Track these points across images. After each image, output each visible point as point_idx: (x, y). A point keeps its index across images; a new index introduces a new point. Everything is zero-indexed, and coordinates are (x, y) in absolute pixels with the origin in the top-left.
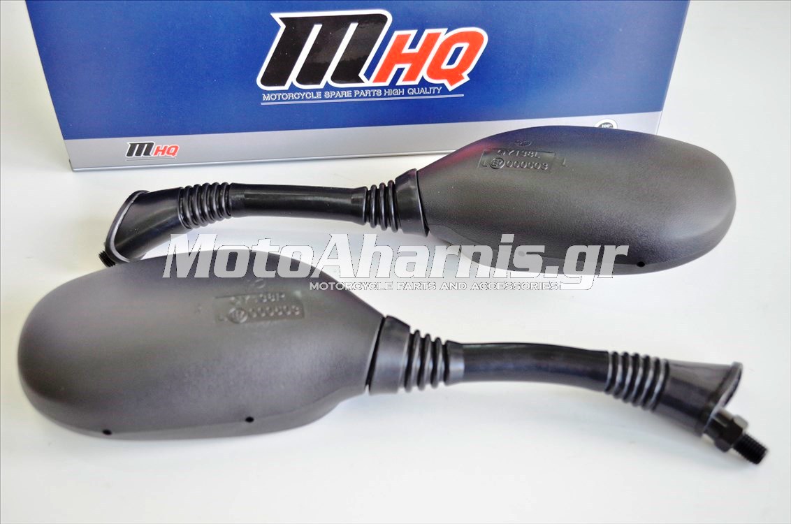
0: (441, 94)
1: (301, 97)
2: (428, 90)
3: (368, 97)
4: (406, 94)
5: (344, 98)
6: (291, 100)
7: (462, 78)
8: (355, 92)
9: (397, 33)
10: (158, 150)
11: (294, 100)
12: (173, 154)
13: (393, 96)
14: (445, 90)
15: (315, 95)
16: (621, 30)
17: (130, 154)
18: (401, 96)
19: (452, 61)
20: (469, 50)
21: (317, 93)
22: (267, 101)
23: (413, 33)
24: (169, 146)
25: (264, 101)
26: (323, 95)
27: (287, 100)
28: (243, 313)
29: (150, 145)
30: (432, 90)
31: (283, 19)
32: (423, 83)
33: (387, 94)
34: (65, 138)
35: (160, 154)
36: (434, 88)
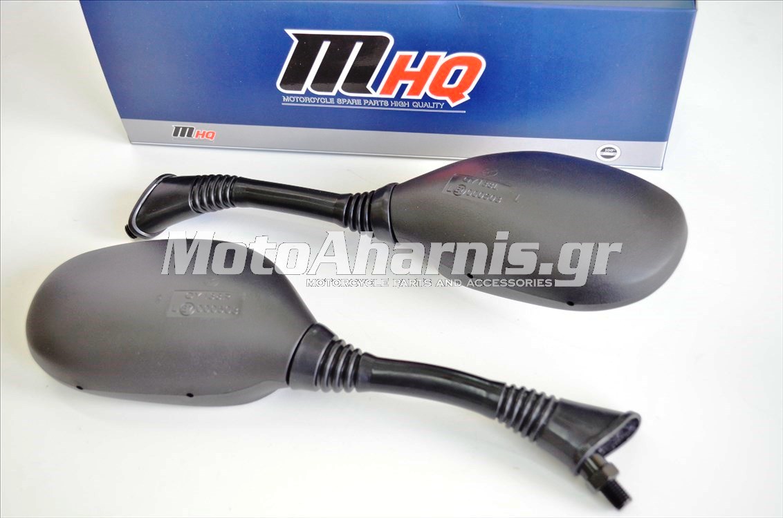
0: (444, 109)
1: (316, 101)
2: (432, 105)
4: (411, 107)
5: (354, 105)
6: (308, 103)
7: (463, 97)
8: (365, 101)
9: (399, 54)
10: (198, 134)
11: (311, 103)
12: (212, 138)
13: (399, 107)
14: (447, 106)
15: (329, 100)
16: (618, 65)
17: (176, 134)
18: (407, 107)
19: (452, 81)
20: (467, 73)
21: (331, 99)
22: (287, 102)
23: (414, 54)
24: (207, 132)
25: (285, 102)
26: (335, 101)
27: (304, 103)
29: (191, 130)
30: (435, 105)
31: (295, 35)
32: (426, 98)
33: (394, 105)
34: (122, 117)
35: (200, 137)
36: (437, 104)
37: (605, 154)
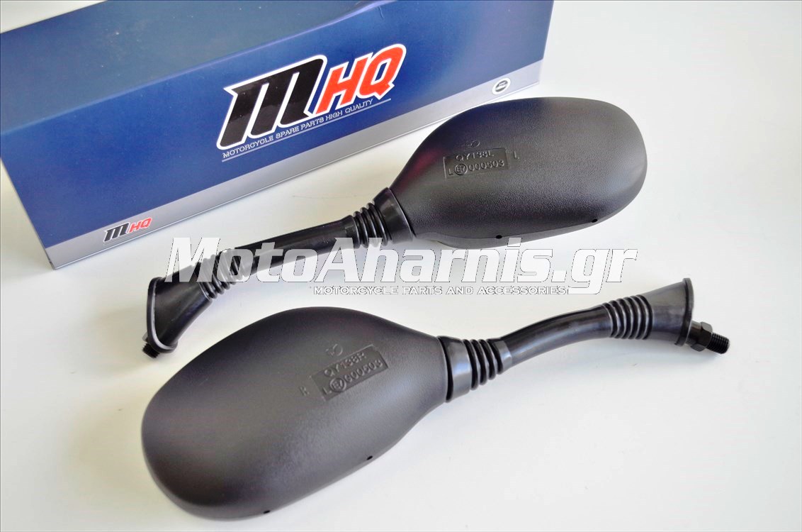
0: (373, 103)
1: (256, 144)
2: (362, 105)
3: (313, 126)
4: (344, 114)
5: (293, 133)
6: (248, 150)
7: (388, 86)
8: (302, 126)
9: (332, 70)
10: (133, 227)
11: (251, 149)
12: (147, 225)
13: (333, 119)
14: (375, 100)
15: (268, 139)
17: (107, 238)
18: (340, 116)
19: (379, 77)
20: (391, 64)
21: (270, 137)
22: (228, 158)
23: (345, 65)
24: (143, 221)
25: (226, 158)
26: (274, 137)
27: (245, 151)
28: (341, 382)
29: (125, 226)
30: (365, 104)
31: (234, 90)
32: (358, 100)
33: (328, 119)
34: (46, 247)
35: (135, 230)
36: (366, 102)
37: (499, 88)
